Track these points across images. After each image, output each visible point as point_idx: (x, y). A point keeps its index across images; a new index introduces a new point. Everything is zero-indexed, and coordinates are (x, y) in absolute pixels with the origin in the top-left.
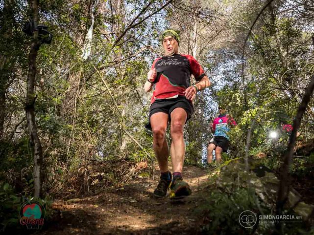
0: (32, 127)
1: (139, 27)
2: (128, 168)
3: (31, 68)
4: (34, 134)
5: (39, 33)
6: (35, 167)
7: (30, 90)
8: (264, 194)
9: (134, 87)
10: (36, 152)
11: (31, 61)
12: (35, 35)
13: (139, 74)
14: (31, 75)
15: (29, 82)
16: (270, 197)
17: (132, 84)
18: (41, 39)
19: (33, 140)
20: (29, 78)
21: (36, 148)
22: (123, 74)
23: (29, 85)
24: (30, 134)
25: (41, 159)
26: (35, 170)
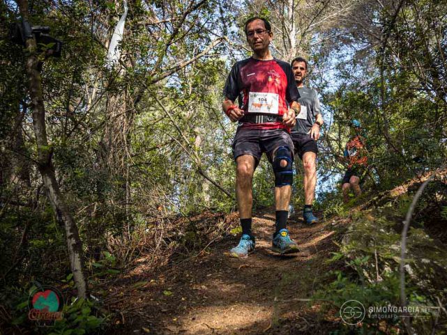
0: (56, 197)
1: (204, 7)
2: (215, 224)
6: (72, 257)
8: (412, 266)
10: (69, 234)
13: (213, 82)
16: (422, 271)
17: (203, 98)
21: (68, 228)
22: (190, 85)
25: (77, 244)
26: (72, 261)
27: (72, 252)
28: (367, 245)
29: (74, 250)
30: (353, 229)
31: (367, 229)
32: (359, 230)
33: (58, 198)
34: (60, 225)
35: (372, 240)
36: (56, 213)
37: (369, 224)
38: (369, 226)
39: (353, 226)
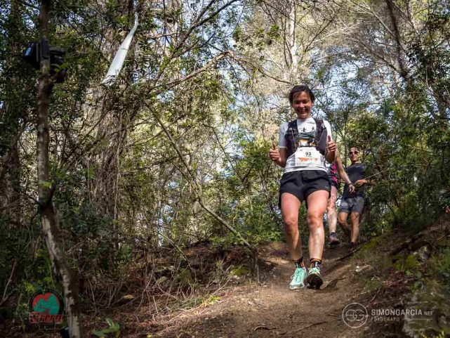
0: (54, 245)
3: (41, 131)
4: (58, 258)
5: (51, 63)
6: (71, 318)
9: (209, 121)
10: (67, 292)
11: (40, 116)
12: (45, 68)
13: (216, 98)
14: (43, 143)
15: (40, 157)
17: (204, 116)
18: (55, 72)
19: (58, 268)
20: (39, 150)
21: (66, 285)
22: (187, 100)
23: (40, 163)
24: (52, 258)
25: (76, 304)
26: (70, 325)
27: (70, 314)
28: (438, 321)
29: (72, 312)
30: (419, 300)
31: (435, 300)
32: (426, 302)
33: (56, 246)
34: (58, 281)
35: (444, 316)
36: (53, 263)
37: (436, 293)
38: (436, 295)
39: (418, 296)
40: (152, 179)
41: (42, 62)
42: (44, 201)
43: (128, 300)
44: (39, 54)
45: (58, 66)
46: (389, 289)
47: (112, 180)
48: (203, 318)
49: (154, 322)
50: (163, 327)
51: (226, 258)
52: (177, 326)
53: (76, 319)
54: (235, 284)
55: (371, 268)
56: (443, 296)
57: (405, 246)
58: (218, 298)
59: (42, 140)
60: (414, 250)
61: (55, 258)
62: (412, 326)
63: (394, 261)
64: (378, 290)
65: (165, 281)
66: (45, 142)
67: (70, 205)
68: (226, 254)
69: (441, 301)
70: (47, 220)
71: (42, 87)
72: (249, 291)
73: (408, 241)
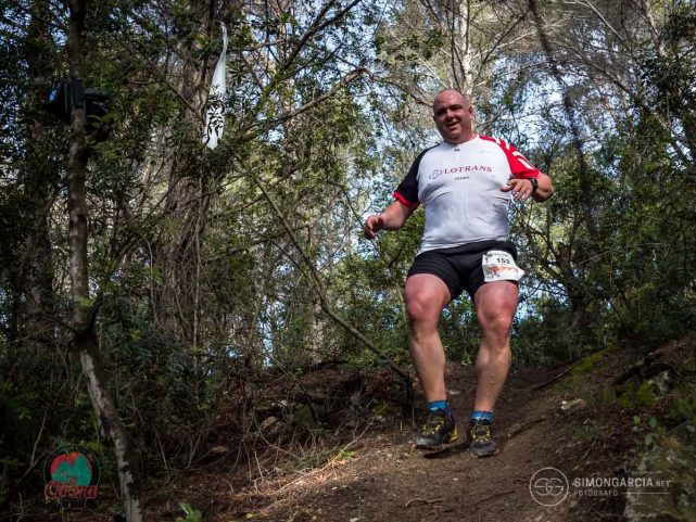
0: (99, 393)
3: (76, 219)
4: (107, 413)
5: (87, 113)
6: (127, 504)
7: (78, 284)
9: (336, 177)
10: (122, 464)
11: (74, 196)
12: (78, 122)
14: (78, 238)
15: (74, 259)
18: (93, 129)
19: (107, 430)
21: (120, 454)
24: (99, 413)
25: (135, 482)
27: (128, 497)
28: (676, 502)
29: (131, 493)
30: (648, 469)
31: (672, 469)
32: (659, 472)
33: (103, 396)
35: (686, 493)
36: (100, 422)
37: (674, 458)
38: (675, 462)
39: (647, 462)
40: (252, 263)
41: (73, 113)
42: (83, 328)
43: (218, 455)
44: (69, 101)
45: (98, 118)
46: (610, 441)
47: (188, 273)
48: (328, 488)
49: (256, 492)
50: (269, 501)
51: (365, 388)
52: (290, 500)
53: (136, 503)
54: (379, 429)
55: (584, 403)
56: (684, 462)
57: (636, 370)
58: (352, 453)
59: (76, 233)
60: (648, 378)
61: (102, 414)
62: (637, 509)
63: (619, 394)
64: (593, 440)
65: (274, 424)
66: (82, 236)
67: (125, 326)
68: (366, 382)
69: (681, 470)
70: (87, 356)
71: (74, 153)
72: (399, 441)
73: (640, 363)
